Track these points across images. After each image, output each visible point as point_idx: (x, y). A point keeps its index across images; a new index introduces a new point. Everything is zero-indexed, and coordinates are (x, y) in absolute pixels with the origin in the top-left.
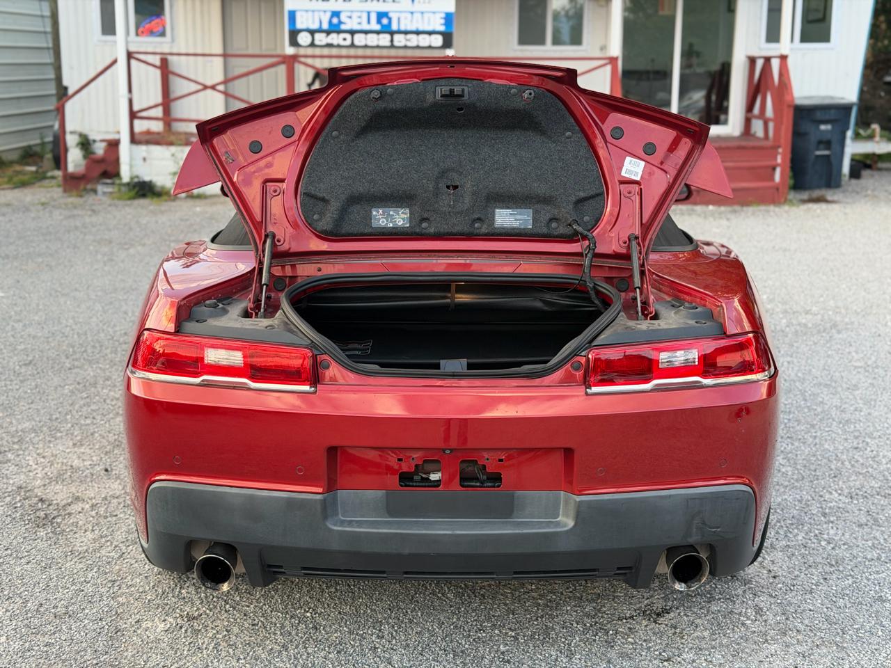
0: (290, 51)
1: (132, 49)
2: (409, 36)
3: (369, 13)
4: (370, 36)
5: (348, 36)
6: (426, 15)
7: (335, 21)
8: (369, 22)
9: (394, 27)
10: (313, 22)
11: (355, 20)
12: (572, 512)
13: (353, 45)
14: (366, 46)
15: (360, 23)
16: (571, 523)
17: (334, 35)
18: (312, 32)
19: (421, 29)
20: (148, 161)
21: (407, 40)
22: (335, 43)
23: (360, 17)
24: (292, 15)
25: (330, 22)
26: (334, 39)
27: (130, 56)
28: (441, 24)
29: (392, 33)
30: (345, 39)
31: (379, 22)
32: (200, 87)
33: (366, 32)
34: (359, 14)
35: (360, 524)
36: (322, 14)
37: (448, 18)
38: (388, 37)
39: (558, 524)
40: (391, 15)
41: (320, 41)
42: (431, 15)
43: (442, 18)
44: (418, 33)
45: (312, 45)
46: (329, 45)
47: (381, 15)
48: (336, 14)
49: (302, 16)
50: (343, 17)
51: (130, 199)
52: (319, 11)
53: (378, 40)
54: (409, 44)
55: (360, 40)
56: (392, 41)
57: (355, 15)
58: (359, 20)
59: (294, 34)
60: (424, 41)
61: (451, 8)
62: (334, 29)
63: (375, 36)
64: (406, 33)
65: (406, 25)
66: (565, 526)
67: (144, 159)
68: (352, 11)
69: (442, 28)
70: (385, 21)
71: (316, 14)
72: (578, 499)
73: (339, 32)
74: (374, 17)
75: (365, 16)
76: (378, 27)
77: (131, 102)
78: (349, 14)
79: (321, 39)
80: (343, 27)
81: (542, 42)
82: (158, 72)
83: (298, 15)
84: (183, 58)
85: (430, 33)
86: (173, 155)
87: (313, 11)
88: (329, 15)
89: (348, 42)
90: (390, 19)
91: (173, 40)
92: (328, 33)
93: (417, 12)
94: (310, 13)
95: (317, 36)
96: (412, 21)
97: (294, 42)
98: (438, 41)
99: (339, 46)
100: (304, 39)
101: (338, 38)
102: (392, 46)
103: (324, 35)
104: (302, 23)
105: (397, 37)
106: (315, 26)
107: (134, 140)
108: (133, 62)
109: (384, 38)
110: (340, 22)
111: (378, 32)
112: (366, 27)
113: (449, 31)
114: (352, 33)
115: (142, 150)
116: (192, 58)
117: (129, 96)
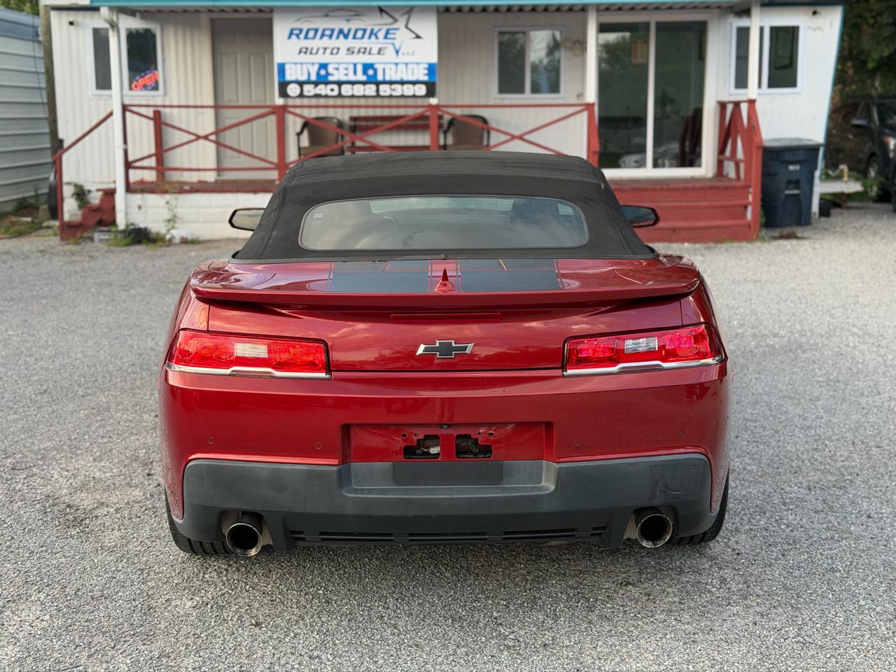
0: (280, 101)
1: (127, 102)
2: (394, 86)
3: (355, 65)
4: (356, 86)
5: (336, 87)
6: (409, 66)
7: (323, 72)
8: (355, 73)
9: (380, 78)
10: (302, 74)
11: (342, 72)
12: (553, 478)
13: (340, 95)
14: (353, 96)
15: (346, 75)
16: (552, 487)
17: (322, 87)
18: (301, 84)
19: (405, 79)
20: (143, 209)
21: (394, 90)
22: (323, 93)
23: (346, 69)
24: (282, 68)
25: (318, 74)
26: (322, 89)
27: (125, 108)
28: (425, 75)
29: (378, 84)
30: (332, 90)
31: (365, 73)
32: (193, 137)
33: (353, 83)
34: (346, 66)
35: (370, 491)
36: (310, 66)
37: (431, 69)
38: (373, 87)
39: (541, 489)
40: (376, 66)
41: (309, 91)
42: (415, 66)
43: (425, 69)
44: (402, 83)
45: (301, 95)
46: (317, 96)
47: (366, 67)
48: (324, 66)
49: (291, 69)
50: (331, 69)
51: (126, 245)
52: (307, 63)
53: (365, 90)
54: (394, 94)
55: (346, 90)
56: (378, 91)
57: (342, 67)
58: (345, 72)
59: (283, 86)
60: (409, 90)
61: (434, 59)
62: (322, 80)
63: (361, 87)
64: (391, 83)
65: (391, 76)
66: (547, 489)
67: (140, 207)
68: (339, 64)
69: (426, 78)
70: (371, 72)
71: (305, 67)
72: (557, 466)
73: (327, 83)
74: (360, 69)
75: (351, 68)
76: (364, 78)
77: (126, 152)
78: (336, 66)
79: (309, 90)
80: (331, 78)
81: (521, 90)
82: (151, 123)
83: (287, 68)
84: (176, 110)
85: (414, 83)
86: (167, 203)
87: (302, 64)
88: (316, 67)
89: (336, 93)
90: (375, 71)
91: (165, 94)
92: (316, 84)
93: (401, 63)
94: (299, 66)
95: (306, 87)
96: (396, 72)
97: (284, 94)
98: (421, 90)
99: (327, 96)
100: (293, 90)
101: (326, 89)
102: (378, 96)
103: (312, 86)
104: (291, 75)
105: (382, 87)
106: (304, 78)
107: (129, 189)
108: (128, 114)
109: (370, 88)
110: (328, 74)
111: (364, 83)
112: (352, 78)
113: (432, 80)
114: (340, 84)
115: (137, 198)
116: (184, 110)
117: (125, 147)
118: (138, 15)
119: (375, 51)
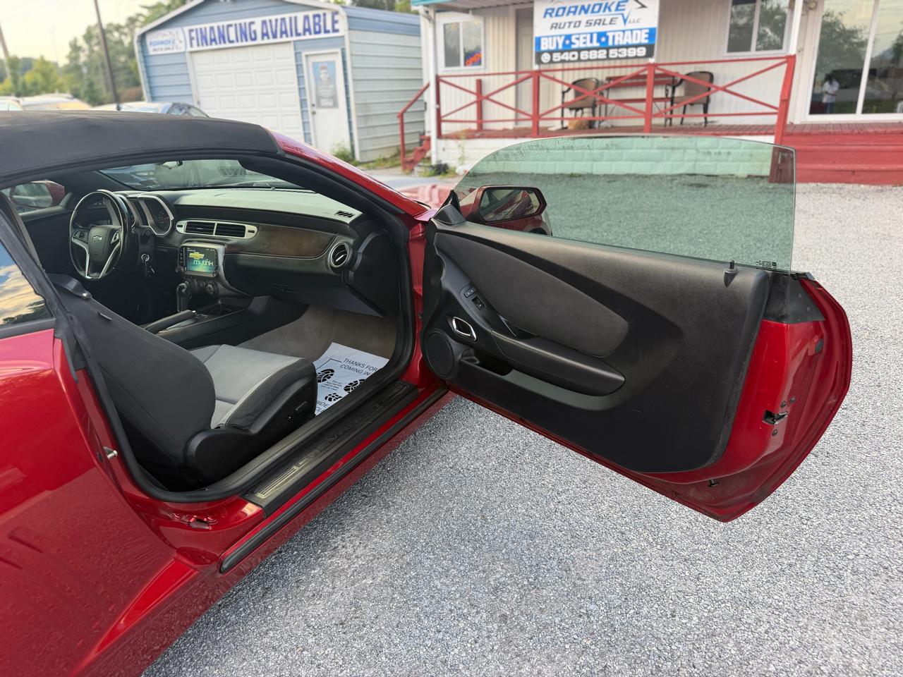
0: (536, 67)
1: (440, 74)
2: (620, 50)
3: (592, 34)
4: (591, 52)
5: (576, 53)
6: (634, 32)
7: (567, 42)
8: (591, 41)
9: (610, 43)
10: (552, 45)
11: (582, 40)
13: (579, 60)
14: (589, 60)
15: (585, 43)
17: (566, 54)
18: (551, 52)
19: (630, 43)
20: (446, 150)
21: (620, 53)
22: (567, 58)
23: (585, 38)
24: (538, 41)
25: (564, 44)
26: (566, 56)
27: (438, 80)
28: (646, 38)
29: (608, 49)
30: (574, 56)
31: (599, 40)
33: (589, 49)
34: (585, 36)
36: (558, 38)
37: (651, 33)
38: (605, 52)
40: (608, 34)
41: (557, 58)
42: (639, 32)
43: (646, 33)
44: (627, 46)
45: (551, 62)
46: (563, 61)
47: (600, 35)
48: (568, 37)
49: (545, 41)
50: (573, 40)
51: (430, 176)
52: (556, 36)
53: (598, 54)
54: (620, 56)
55: (584, 55)
56: (608, 54)
57: (582, 37)
58: (584, 41)
59: (539, 54)
60: (632, 52)
61: (654, 23)
62: (567, 49)
63: (595, 52)
64: (619, 47)
65: (619, 41)
67: (444, 149)
68: (579, 34)
69: (646, 41)
70: (603, 39)
71: (555, 38)
73: (569, 51)
74: (595, 37)
75: (589, 36)
76: (596, 44)
77: (438, 111)
78: (577, 36)
79: (557, 57)
80: (573, 47)
81: (747, 48)
83: (543, 40)
85: (636, 46)
86: (459, 146)
87: (552, 36)
88: (563, 38)
89: (576, 58)
90: (607, 38)
91: (486, 67)
92: (562, 52)
93: (628, 30)
94: (550, 38)
95: (555, 55)
96: (623, 38)
97: (539, 62)
98: (642, 52)
99: (569, 61)
100: (546, 58)
101: (569, 55)
102: (608, 58)
103: (559, 54)
104: (545, 46)
105: (611, 51)
106: (553, 48)
107: (439, 135)
108: (442, 85)
109: (602, 53)
110: (572, 43)
111: (597, 49)
112: (589, 45)
113: (651, 43)
114: (579, 50)
115: (442, 143)
116: (496, 77)
117: (438, 106)
118: (470, 11)
119: (608, 21)
